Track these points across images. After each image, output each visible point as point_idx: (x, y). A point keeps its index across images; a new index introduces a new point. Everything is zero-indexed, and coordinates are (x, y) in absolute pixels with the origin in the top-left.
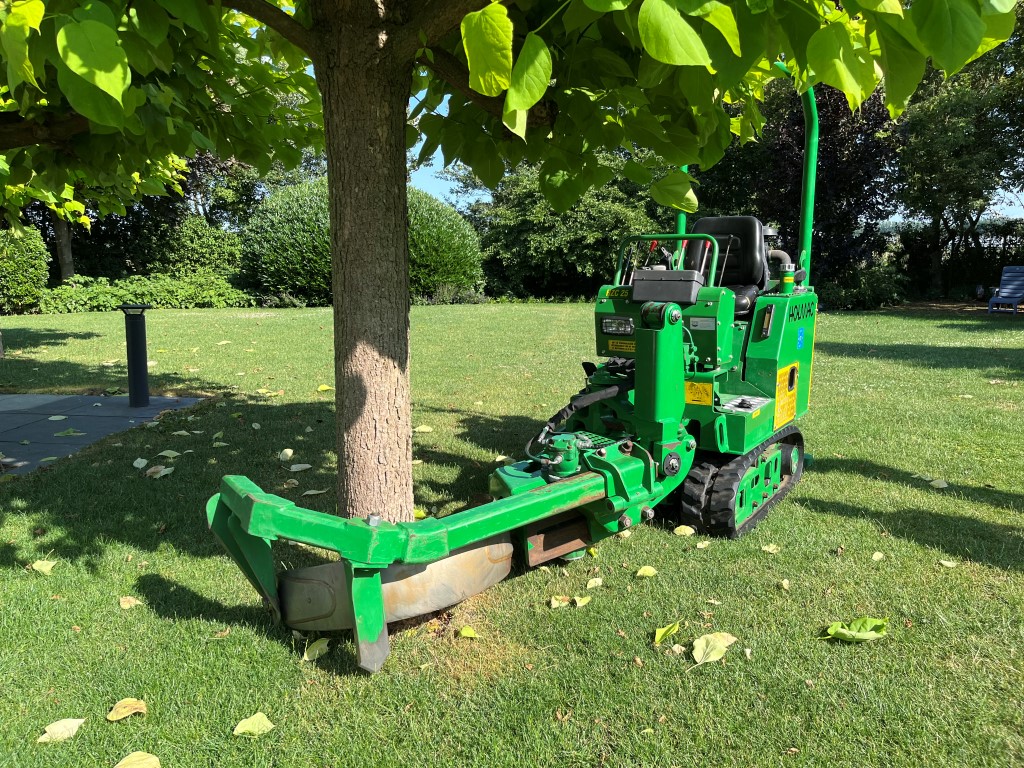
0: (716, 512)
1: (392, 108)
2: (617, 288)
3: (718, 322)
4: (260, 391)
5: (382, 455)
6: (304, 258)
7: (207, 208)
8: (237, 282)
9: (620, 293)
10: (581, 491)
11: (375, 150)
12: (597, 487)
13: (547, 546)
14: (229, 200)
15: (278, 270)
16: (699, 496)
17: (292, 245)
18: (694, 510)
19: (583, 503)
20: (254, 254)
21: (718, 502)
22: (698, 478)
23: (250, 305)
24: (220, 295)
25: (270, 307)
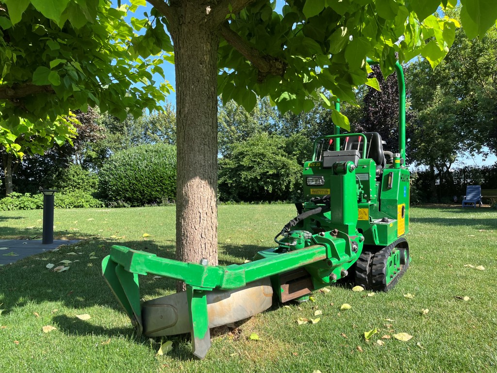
0: (375, 276)
1: (212, 46)
2: (314, 162)
3: (370, 176)
4: (112, 237)
5: (203, 233)
6: (130, 183)
7: (82, 161)
8: (95, 196)
9: (316, 164)
10: (314, 254)
11: (203, 67)
12: (322, 252)
13: (291, 291)
14: (94, 157)
15: (117, 189)
16: (365, 268)
17: (125, 177)
18: (363, 276)
19: (315, 261)
20: (105, 181)
21: (377, 270)
22: (364, 259)
23: (102, 207)
24: (87, 202)
25: (112, 207)
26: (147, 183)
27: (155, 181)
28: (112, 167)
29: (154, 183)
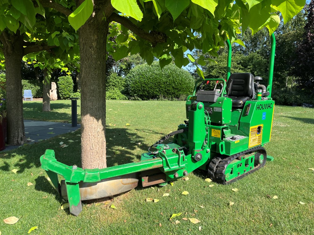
0: (218, 174)
1: (98, 36)
3: (223, 109)
4: (109, 124)
5: (91, 146)
6: (141, 86)
7: (118, 71)
8: (123, 92)
10: (153, 164)
11: (91, 50)
12: (159, 163)
13: (149, 181)
14: (124, 68)
15: (134, 90)
16: (213, 168)
17: (139, 82)
18: (212, 173)
19: (153, 168)
20: (127, 85)
21: (219, 170)
22: (214, 162)
23: (126, 99)
24: (118, 96)
25: (132, 100)
26: (151, 86)
27: (155, 85)
28: (132, 76)
29: (155, 86)
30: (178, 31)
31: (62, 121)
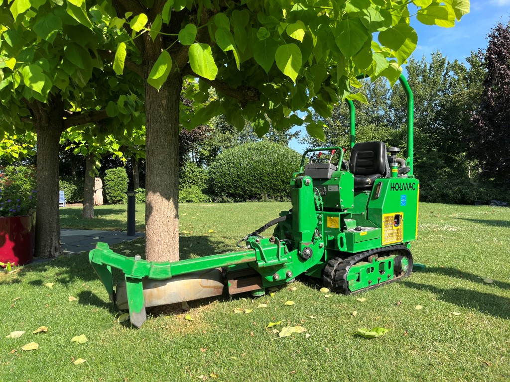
0: (338, 281)
1: (169, 92)
3: (340, 187)
4: (183, 231)
6: (233, 180)
7: (198, 160)
8: (205, 192)
10: (242, 256)
11: (160, 110)
12: (252, 255)
13: (239, 286)
14: (206, 155)
15: (222, 186)
16: (331, 273)
17: (229, 174)
18: (329, 280)
19: (243, 262)
20: (212, 178)
21: (339, 275)
22: (332, 264)
23: (210, 201)
24: (196, 197)
25: (218, 202)
26: (248, 180)
27: (255, 177)
28: (218, 165)
29: (255, 180)
30: (274, 85)
31: (112, 228)
